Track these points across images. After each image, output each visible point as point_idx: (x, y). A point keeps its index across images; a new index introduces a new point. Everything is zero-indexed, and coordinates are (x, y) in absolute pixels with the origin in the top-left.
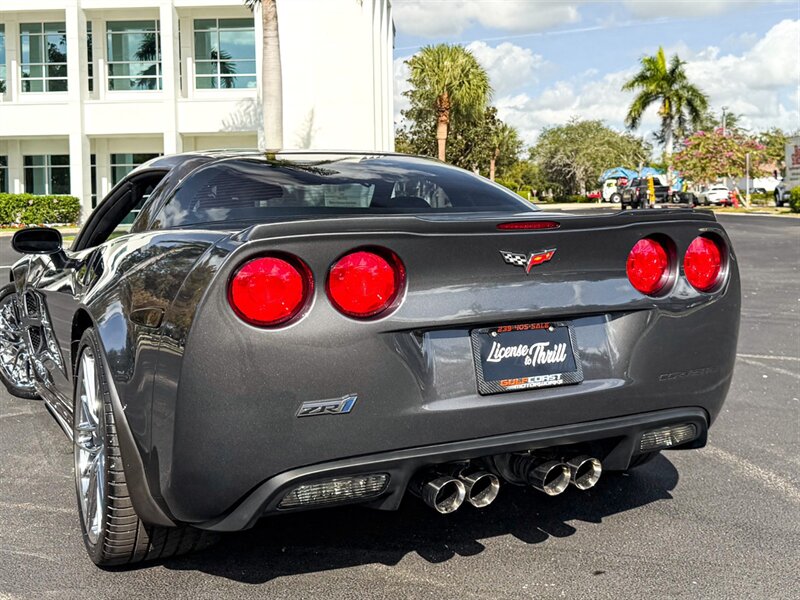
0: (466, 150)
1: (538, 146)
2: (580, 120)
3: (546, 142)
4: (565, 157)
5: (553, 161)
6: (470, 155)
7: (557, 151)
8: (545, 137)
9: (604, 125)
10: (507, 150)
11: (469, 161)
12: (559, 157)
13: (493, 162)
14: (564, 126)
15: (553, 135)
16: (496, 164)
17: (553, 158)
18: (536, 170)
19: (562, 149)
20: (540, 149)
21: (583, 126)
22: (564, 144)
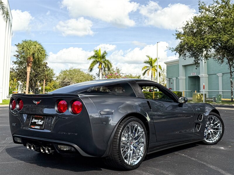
0: (36, 76)
1: (59, 76)
2: (73, 68)
3: (62, 74)
4: (68, 80)
5: (64, 81)
6: (37, 78)
7: (65, 78)
8: (62, 73)
9: (81, 70)
10: (50, 77)
11: (37, 80)
12: (66, 80)
13: (45, 80)
14: (68, 70)
15: (64, 72)
16: (46, 81)
17: (64, 80)
18: (58, 84)
19: (67, 77)
20: (60, 77)
21: (74, 70)
22: (68, 75)
